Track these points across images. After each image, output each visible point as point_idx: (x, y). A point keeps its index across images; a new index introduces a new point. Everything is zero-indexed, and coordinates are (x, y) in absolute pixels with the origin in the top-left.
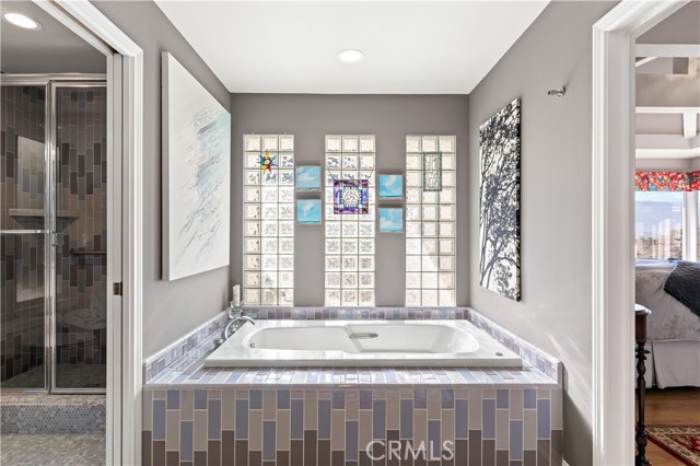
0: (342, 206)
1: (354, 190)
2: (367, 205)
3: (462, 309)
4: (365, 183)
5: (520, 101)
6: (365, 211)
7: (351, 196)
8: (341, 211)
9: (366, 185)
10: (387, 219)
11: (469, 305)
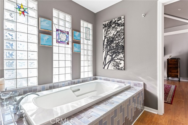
0: (59, 40)
1: (64, 35)
2: (69, 41)
3: (94, 77)
4: (68, 33)
5: (124, 17)
6: (68, 44)
7: (63, 37)
8: (59, 42)
9: (68, 34)
10: (76, 47)
11: (96, 76)
